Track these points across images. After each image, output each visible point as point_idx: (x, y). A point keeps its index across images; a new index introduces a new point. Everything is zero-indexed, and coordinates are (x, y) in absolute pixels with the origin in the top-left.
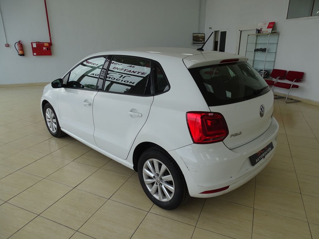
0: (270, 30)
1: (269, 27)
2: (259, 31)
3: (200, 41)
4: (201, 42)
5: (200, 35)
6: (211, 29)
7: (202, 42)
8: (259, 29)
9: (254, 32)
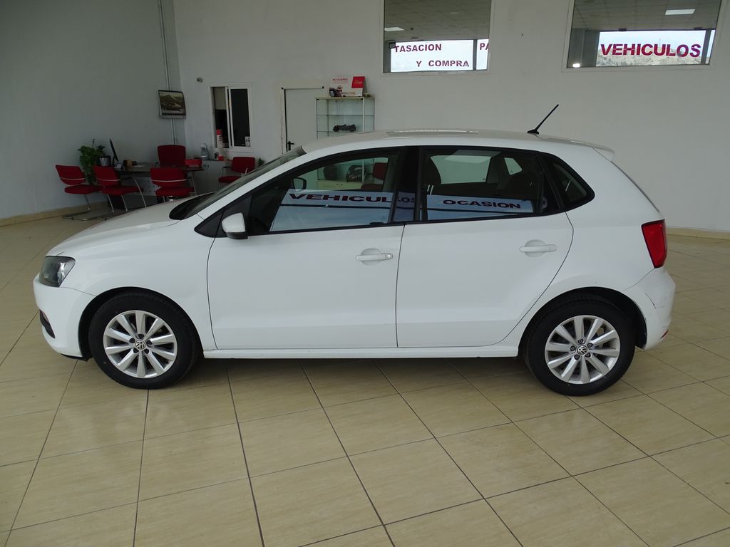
0: (359, 92)
1: (354, 86)
2: (336, 93)
3: (175, 109)
4: (178, 112)
5: (173, 95)
6: (202, 81)
7: (182, 112)
8: (336, 88)
9: (325, 94)
